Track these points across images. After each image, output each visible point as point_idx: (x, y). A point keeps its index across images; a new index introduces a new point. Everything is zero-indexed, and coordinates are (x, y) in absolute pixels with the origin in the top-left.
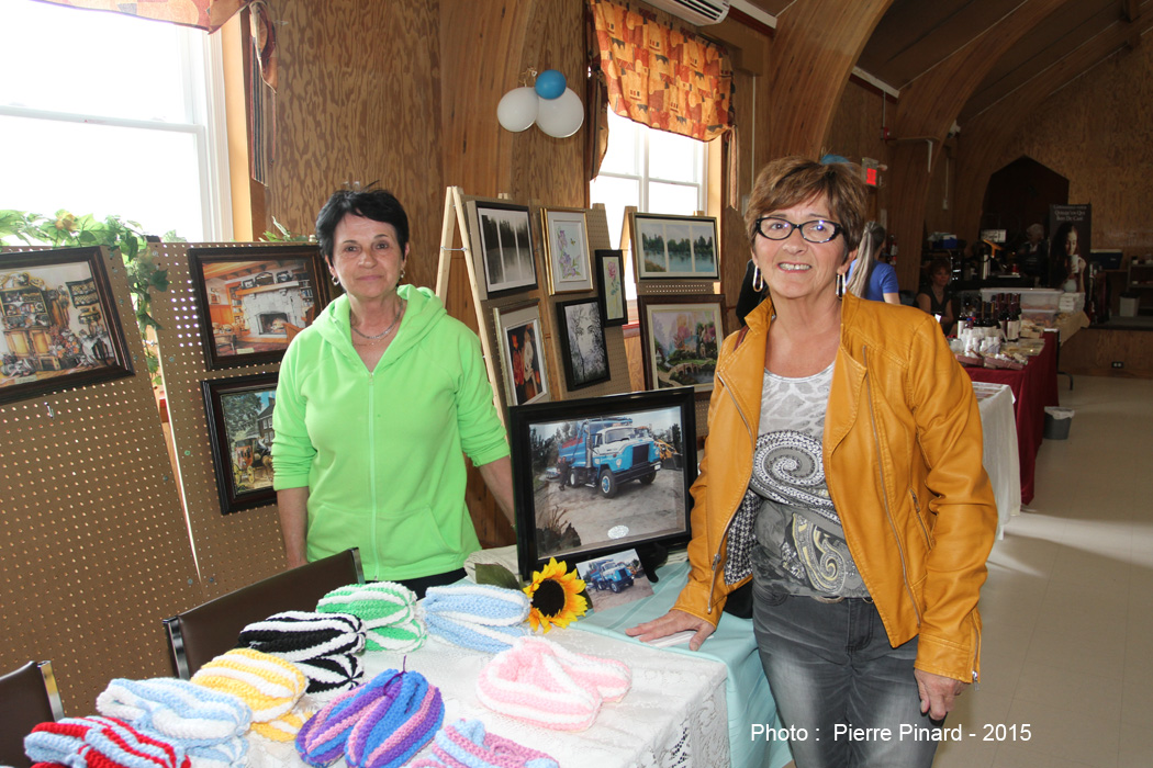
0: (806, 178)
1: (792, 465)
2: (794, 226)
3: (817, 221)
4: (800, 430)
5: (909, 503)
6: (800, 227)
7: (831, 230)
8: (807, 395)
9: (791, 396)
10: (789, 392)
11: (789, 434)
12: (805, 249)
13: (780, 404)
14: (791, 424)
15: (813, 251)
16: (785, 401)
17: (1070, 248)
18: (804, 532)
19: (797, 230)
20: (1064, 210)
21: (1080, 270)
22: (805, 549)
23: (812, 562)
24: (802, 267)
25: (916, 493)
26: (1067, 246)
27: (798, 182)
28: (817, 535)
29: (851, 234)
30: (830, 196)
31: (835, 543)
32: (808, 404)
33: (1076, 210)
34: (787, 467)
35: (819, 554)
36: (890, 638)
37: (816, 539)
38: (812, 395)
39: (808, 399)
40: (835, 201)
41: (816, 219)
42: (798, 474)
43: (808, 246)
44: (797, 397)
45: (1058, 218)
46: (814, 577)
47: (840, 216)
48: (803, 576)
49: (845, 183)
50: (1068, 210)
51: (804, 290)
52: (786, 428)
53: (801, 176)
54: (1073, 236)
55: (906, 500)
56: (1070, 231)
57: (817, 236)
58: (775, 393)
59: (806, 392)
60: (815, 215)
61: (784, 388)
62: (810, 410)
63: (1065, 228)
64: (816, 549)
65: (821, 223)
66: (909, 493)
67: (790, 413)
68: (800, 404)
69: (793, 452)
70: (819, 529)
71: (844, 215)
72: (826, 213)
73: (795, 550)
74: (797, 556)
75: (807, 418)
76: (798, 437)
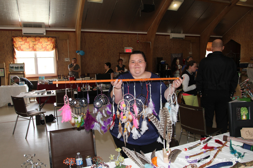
17: (177, 63)
20: (175, 55)
21: (180, 68)
26: (176, 63)
33: (179, 55)
45: (174, 57)
50: (176, 55)
54: (178, 61)
56: (177, 59)
63: (176, 59)
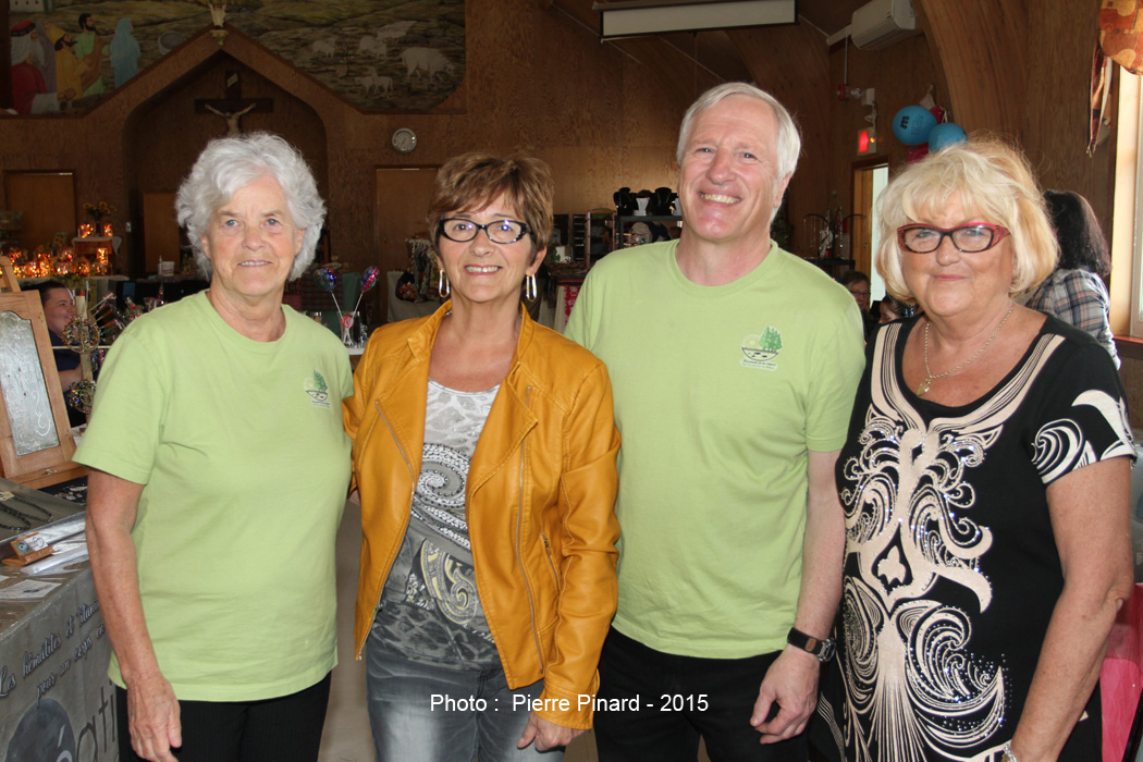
0: (489, 174)
1: (439, 481)
2: (479, 227)
3: (503, 221)
4: (455, 447)
5: (541, 547)
6: (486, 228)
7: (518, 229)
8: (468, 412)
9: (451, 409)
10: (450, 404)
11: (441, 449)
12: (492, 250)
13: (437, 414)
14: (446, 438)
15: (501, 251)
16: (443, 413)
18: (434, 562)
19: (482, 231)
22: (434, 580)
23: (442, 592)
24: (490, 269)
25: (548, 537)
27: (481, 179)
28: (448, 564)
29: (539, 235)
30: (515, 194)
31: (467, 573)
32: (467, 421)
34: (432, 483)
35: (449, 584)
36: (508, 680)
37: (448, 568)
38: (474, 413)
39: (469, 416)
40: (521, 199)
41: (501, 219)
42: (442, 492)
43: (494, 247)
44: (457, 411)
46: (446, 608)
47: (526, 215)
48: (433, 607)
49: (530, 181)
51: (494, 293)
52: (439, 441)
53: (484, 174)
55: (537, 544)
57: (503, 236)
58: (433, 402)
59: (467, 408)
60: (500, 215)
61: (444, 398)
62: (469, 428)
64: (447, 579)
65: (507, 223)
66: (541, 538)
67: (447, 427)
68: (458, 419)
69: (443, 469)
70: (451, 558)
71: (530, 215)
72: (511, 212)
73: (423, 582)
74: (426, 588)
75: (465, 436)
76: (451, 454)
